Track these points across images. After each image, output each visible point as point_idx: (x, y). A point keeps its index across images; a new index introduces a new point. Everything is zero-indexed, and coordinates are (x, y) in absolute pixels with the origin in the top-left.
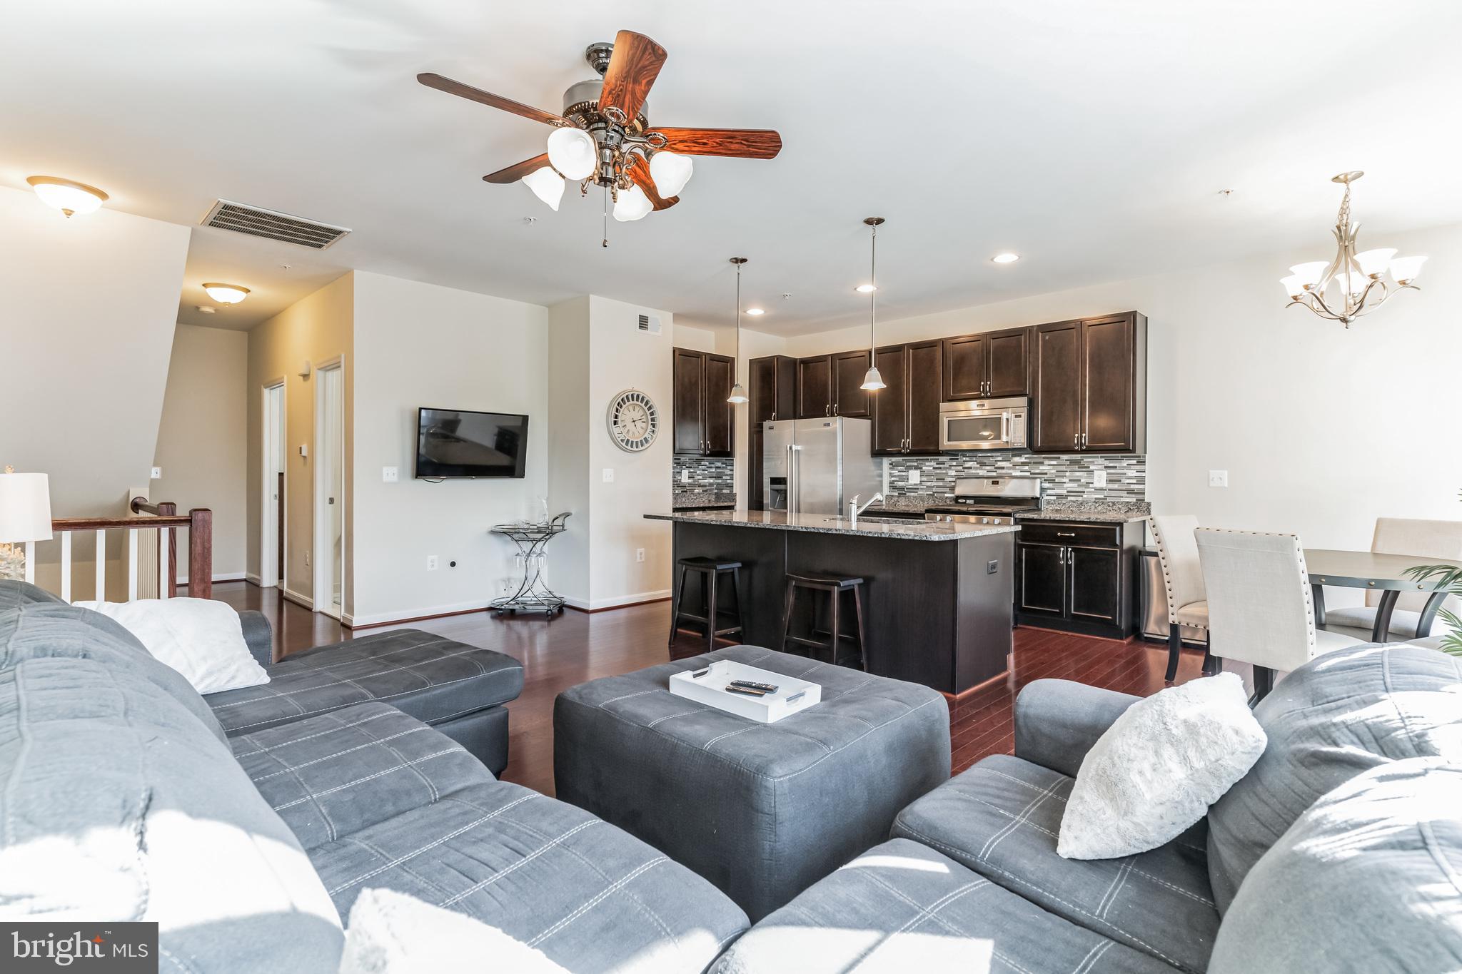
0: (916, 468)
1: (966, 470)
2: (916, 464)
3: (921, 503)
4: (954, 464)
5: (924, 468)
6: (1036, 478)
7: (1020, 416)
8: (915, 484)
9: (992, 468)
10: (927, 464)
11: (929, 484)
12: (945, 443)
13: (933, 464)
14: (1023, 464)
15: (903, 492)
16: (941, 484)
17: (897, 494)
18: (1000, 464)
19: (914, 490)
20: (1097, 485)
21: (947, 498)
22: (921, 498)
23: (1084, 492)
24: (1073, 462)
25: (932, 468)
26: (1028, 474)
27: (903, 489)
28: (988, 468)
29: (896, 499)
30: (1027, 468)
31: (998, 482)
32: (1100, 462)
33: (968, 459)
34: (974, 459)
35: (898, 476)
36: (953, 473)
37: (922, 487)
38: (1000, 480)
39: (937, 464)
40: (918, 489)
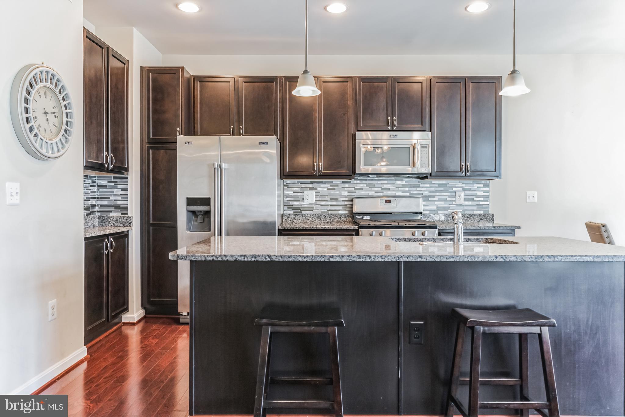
0: (311, 189)
1: (357, 192)
2: (310, 186)
3: (318, 220)
4: (347, 185)
5: (319, 189)
6: (419, 197)
7: (426, 147)
8: (310, 204)
9: (379, 189)
10: (322, 186)
11: (323, 203)
12: (361, 167)
13: (328, 186)
14: (403, 186)
15: (298, 211)
16: (334, 203)
17: (292, 212)
18: (385, 186)
19: (311, 209)
20: (458, 202)
21: (342, 215)
22: (319, 216)
24: (440, 185)
25: (326, 189)
26: (408, 194)
27: (298, 208)
28: (376, 189)
29: (293, 217)
30: (407, 189)
31: (390, 200)
32: (460, 186)
33: (358, 182)
34: (364, 182)
35: (294, 196)
36: (346, 194)
37: (317, 206)
38: (392, 199)
39: (331, 186)
40: (313, 207)
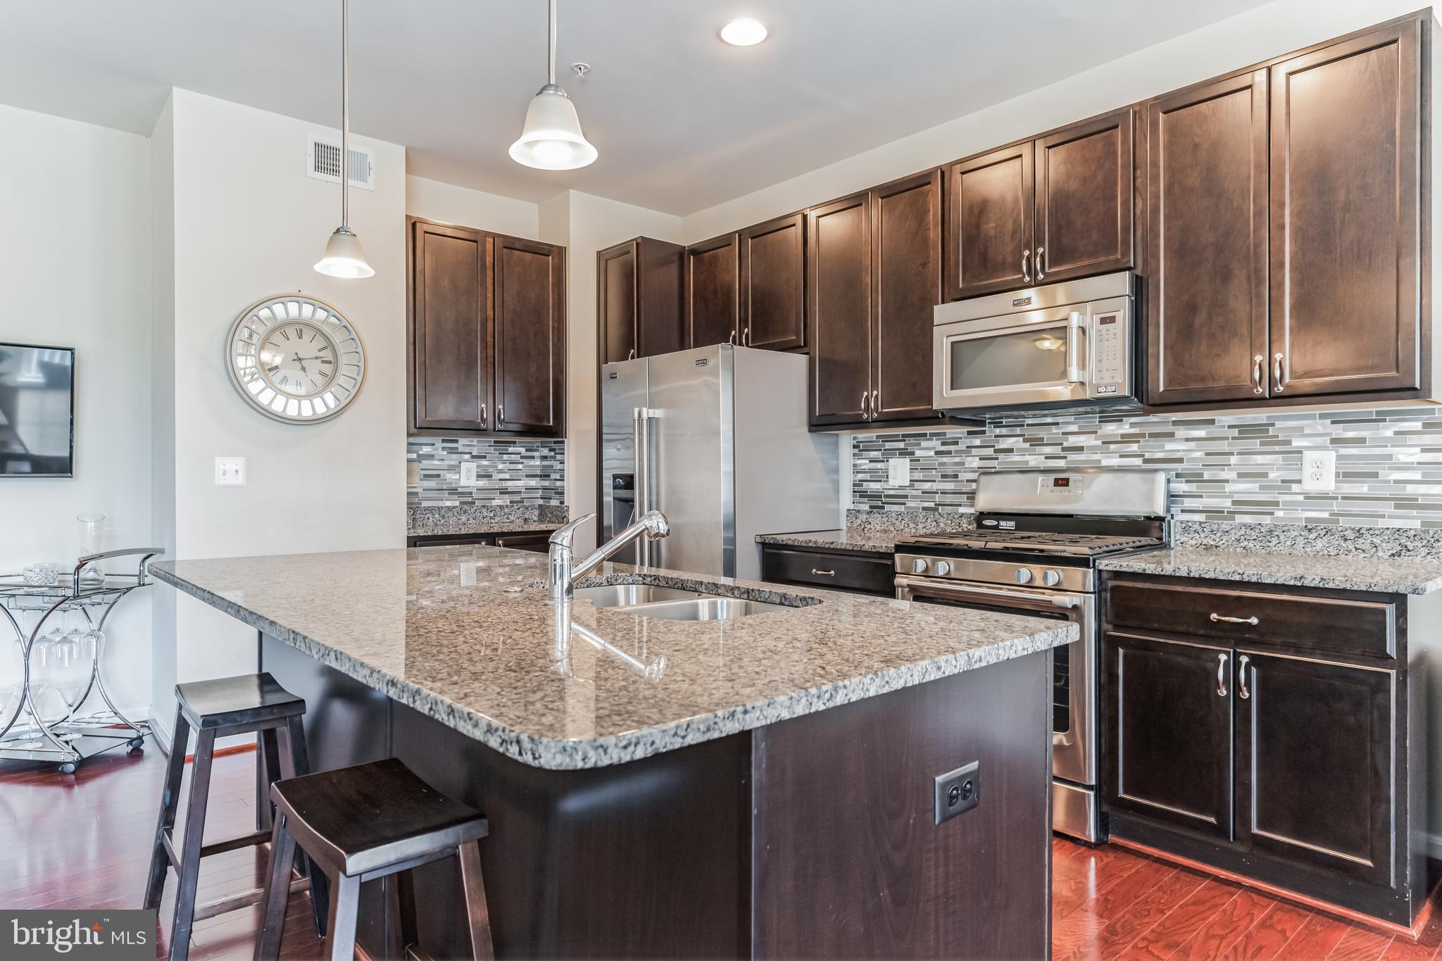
0: (904, 453)
1: (1001, 456)
2: (901, 445)
3: (912, 525)
4: (977, 442)
5: (918, 453)
6: (1156, 471)
7: (1112, 320)
8: (901, 488)
9: (1056, 450)
10: (924, 444)
11: (927, 486)
12: (944, 396)
13: (936, 444)
14: (1126, 439)
15: (877, 502)
16: (950, 486)
17: (866, 507)
18: (1072, 441)
19: (900, 498)
20: (1310, 486)
21: (962, 516)
22: (913, 515)
23: (1276, 504)
24: (1246, 431)
25: (932, 453)
26: (1138, 462)
27: (876, 496)
28: (1048, 450)
29: (864, 517)
30: (1134, 448)
31: (1067, 480)
32: (1320, 429)
33: (1004, 431)
34: (1018, 431)
35: (870, 471)
36: (975, 463)
37: (914, 493)
38: (1072, 476)
39: (943, 444)
40: (906, 497)
